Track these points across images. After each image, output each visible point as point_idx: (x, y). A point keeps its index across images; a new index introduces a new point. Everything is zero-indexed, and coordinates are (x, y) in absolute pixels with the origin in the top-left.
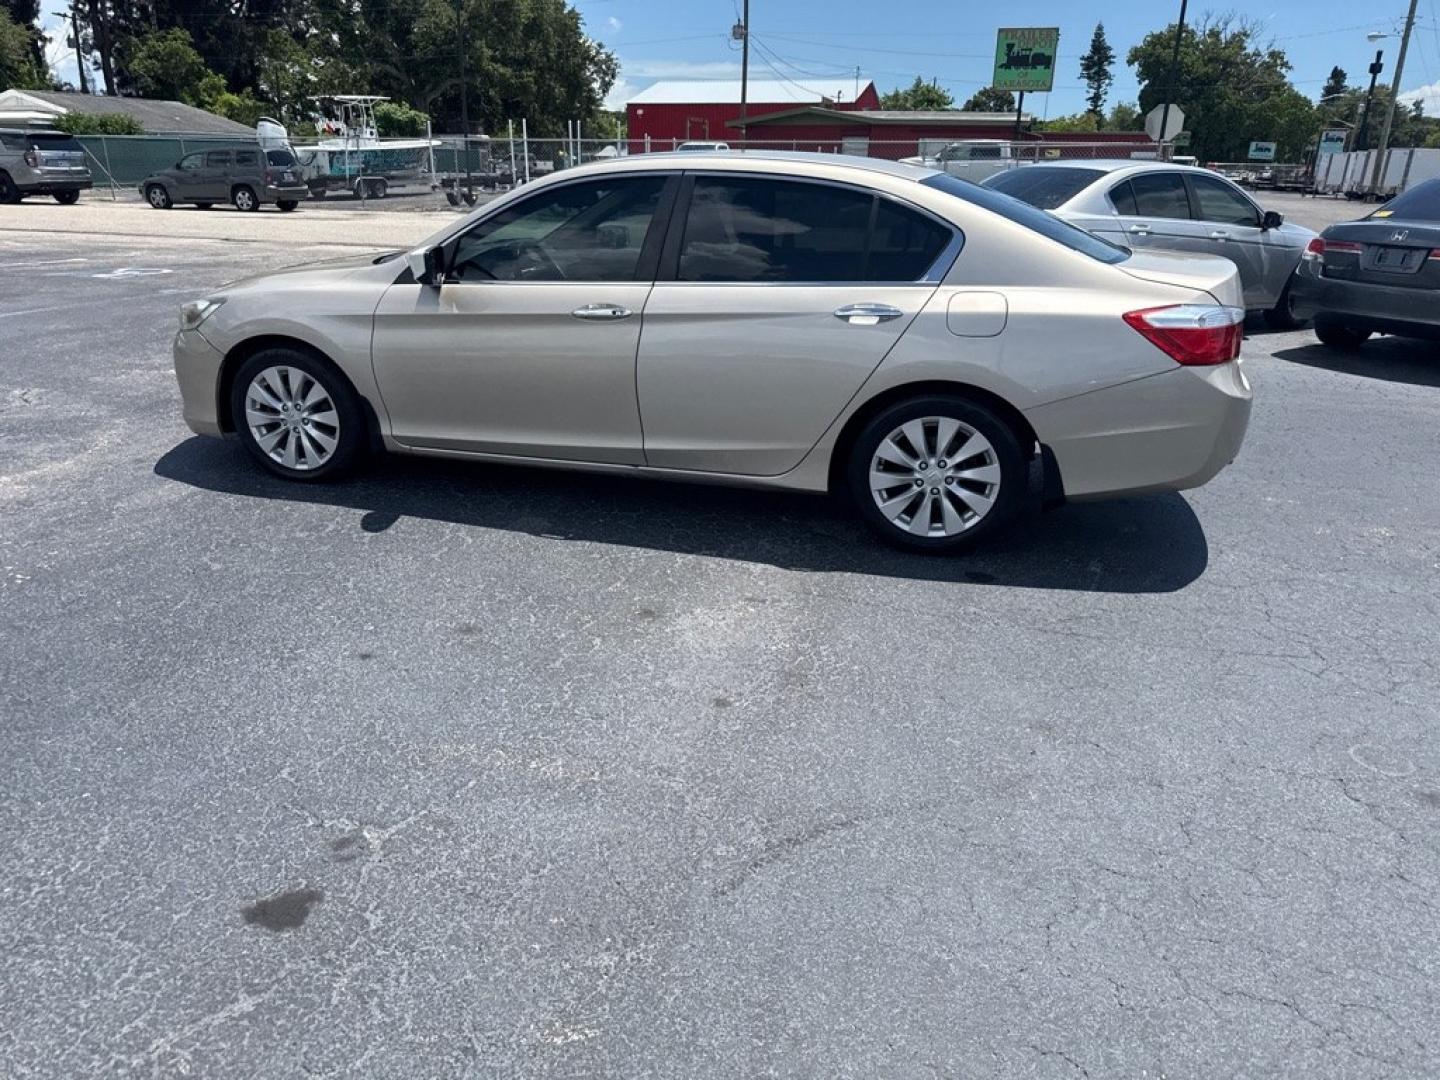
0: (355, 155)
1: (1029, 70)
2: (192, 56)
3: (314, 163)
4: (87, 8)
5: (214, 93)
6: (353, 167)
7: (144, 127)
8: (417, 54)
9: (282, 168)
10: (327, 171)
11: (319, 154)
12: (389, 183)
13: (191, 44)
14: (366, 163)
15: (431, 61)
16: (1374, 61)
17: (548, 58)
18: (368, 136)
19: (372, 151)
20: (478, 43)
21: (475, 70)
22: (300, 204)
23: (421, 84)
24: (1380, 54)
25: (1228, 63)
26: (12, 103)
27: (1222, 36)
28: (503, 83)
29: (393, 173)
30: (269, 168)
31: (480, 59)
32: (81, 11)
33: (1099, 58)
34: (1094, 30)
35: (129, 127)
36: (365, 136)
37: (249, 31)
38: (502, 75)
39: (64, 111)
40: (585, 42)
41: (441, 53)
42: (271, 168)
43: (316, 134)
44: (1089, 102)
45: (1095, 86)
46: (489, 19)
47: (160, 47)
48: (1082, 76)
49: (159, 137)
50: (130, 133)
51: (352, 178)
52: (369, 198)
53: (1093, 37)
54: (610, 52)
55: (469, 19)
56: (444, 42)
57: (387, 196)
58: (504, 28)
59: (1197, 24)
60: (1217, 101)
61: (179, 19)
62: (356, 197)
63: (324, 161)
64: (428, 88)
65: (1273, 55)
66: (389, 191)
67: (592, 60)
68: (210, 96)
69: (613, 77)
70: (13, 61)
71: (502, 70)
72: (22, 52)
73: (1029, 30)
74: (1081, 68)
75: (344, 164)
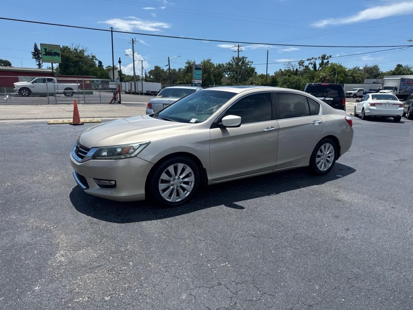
1: (53, 56)
16: (119, 60)
24: (120, 59)
25: (81, 58)
27: (78, 50)
33: (38, 53)
34: (34, 45)
44: (37, 66)
45: (38, 61)
48: (33, 58)
53: (34, 47)
59: (70, 46)
60: (81, 68)
65: (93, 56)
73: (51, 45)
74: (32, 56)
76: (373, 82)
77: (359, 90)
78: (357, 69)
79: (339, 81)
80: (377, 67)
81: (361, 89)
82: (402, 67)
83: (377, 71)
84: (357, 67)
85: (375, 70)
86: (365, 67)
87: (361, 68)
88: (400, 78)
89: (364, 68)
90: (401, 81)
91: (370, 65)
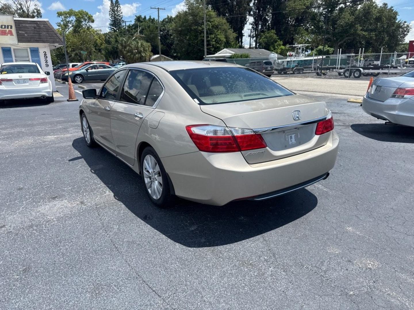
0: (295, 62)
2: (275, 36)
3: (283, 64)
4: (255, 27)
5: (279, 46)
6: (294, 65)
7: (251, 56)
8: (336, 31)
9: (267, 66)
10: (286, 66)
11: (284, 62)
12: (304, 69)
13: (275, 34)
14: (298, 64)
15: (341, 32)
17: (384, 28)
18: (302, 56)
19: (301, 60)
20: (356, 26)
21: (355, 34)
22: (272, 76)
23: (337, 39)
26: (225, 52)
28: (364, 37)
29: (307, 66)
30: (264, 66)
31: (357, 30)
32: (254, 28)
35: (247, 56)
36: (300, 56)
37: (293, 29)
38: (364, 35)
39: (233, 53)
40: (399, 22)
41: (344, 30)
42: (265, 66)
43: (287, 56)
46: (362, 18)
47: (268, 35)
49: (254, 58)
50: (247, 58)
51: (293, 68)
52: (297, 73)
54: (408, 24)
55: (355, 19)
56: (345, 26)
57: (303, 73)
58: (366, 20)
61: (275, 28)
62: (294, 73)
63: (285, 64)
64: (339, 40)
66: (304, 72)
67: (401, 27)
68: (277, 47)
69: (408, 32)
70: (231, 41)
71: (364, 33)
72: (233, 39)
75: (291, 64)
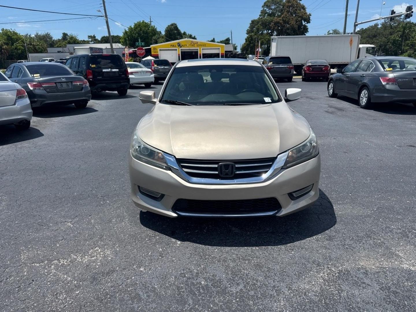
76: (58, 51)
77: (50, 59)
78: (28, 36)
79: (20, 50)
80: (49, 35)
81: (51, 59)
82: (68, 36)
83: (50, 39)
84: (27, 34)
85: (48, 38)
86: (36, 34)
87: (33, 36)
88: (89, 47)
89: (36, 36)
90: (90, 50)
91: (42, 33)
